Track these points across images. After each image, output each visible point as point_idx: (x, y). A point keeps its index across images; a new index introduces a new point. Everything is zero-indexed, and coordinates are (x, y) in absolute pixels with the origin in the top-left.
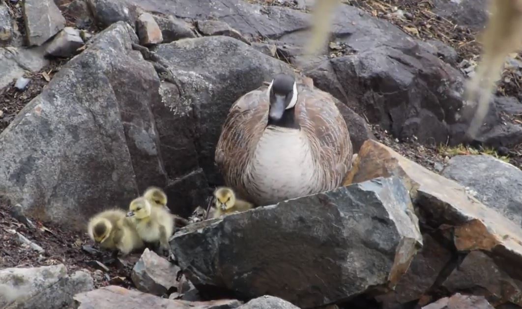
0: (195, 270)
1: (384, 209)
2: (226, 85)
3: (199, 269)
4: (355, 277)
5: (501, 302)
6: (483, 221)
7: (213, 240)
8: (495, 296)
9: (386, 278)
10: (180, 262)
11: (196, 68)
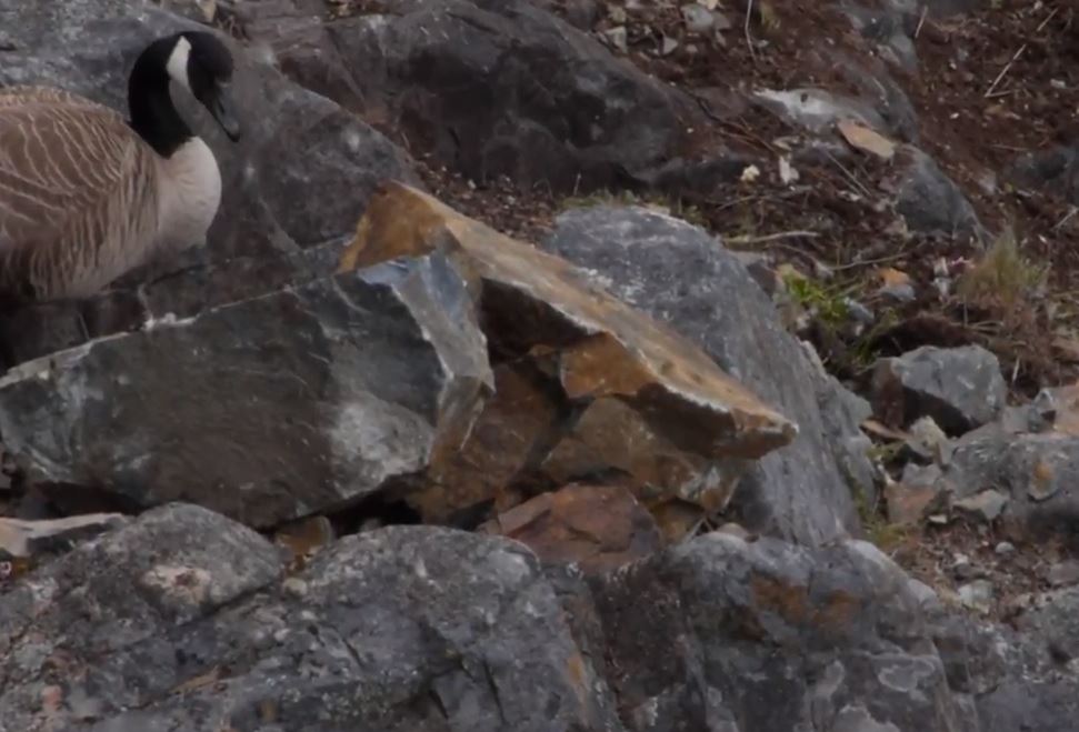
0: (36, 454)
1: (412, 321)
2: (103, 81)
3: (45, 452)
4: (359, 459)
5: (661, 498)
6: (620, 336)
7: (70, 394)
8: (647, 487)
9: (421, 460)
10: (8, 439)
11: (40, 51)
